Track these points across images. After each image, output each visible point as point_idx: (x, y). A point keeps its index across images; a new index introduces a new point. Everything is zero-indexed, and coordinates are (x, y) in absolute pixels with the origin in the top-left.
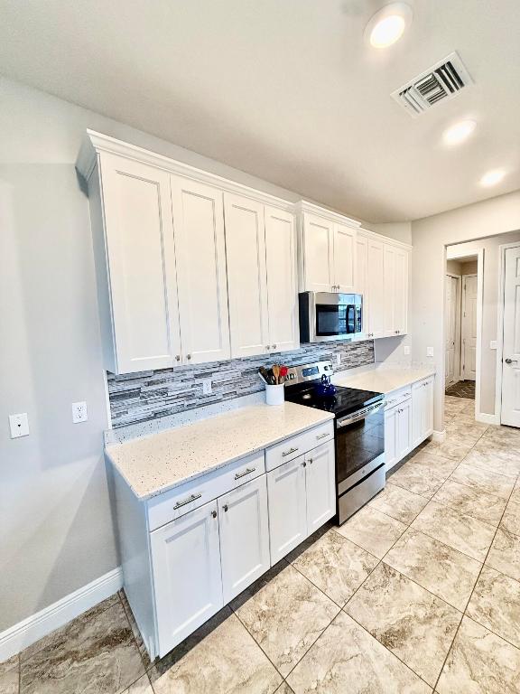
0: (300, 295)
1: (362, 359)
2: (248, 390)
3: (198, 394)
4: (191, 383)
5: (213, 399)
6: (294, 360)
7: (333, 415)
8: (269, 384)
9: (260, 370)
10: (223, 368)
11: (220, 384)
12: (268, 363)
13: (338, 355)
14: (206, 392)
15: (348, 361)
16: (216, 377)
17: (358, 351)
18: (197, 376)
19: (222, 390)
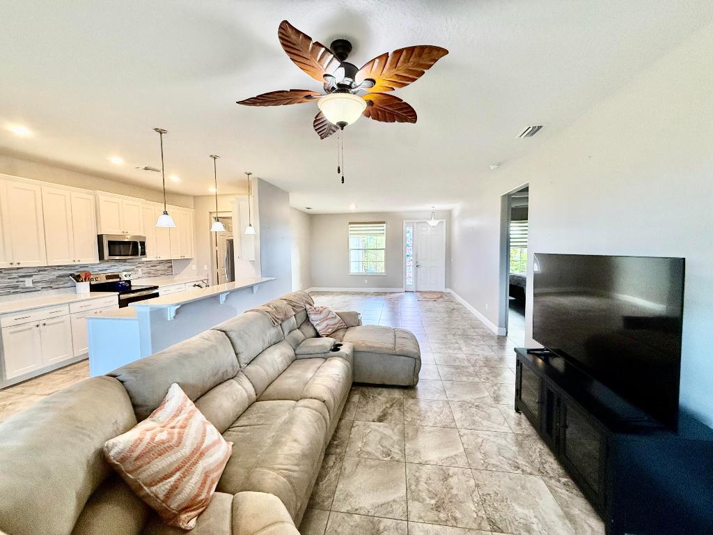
0: (98, 235)
1: (160, 272)
2: (61, 286)
3: (21, 286)
4: (16, 280)
5: (32, 290)
6: (100, 270)
7: (118, 293)
8: (78, 281)
9: (71, 275)
10: (41, 272)
11: (39, 282)
12: (78, 272)
13: (140, 269)
14: (27, 286)
15: (149, 273)
16: (36, 278)
17: (158, 268)
18: (20, 277)
19: (40, 285)
